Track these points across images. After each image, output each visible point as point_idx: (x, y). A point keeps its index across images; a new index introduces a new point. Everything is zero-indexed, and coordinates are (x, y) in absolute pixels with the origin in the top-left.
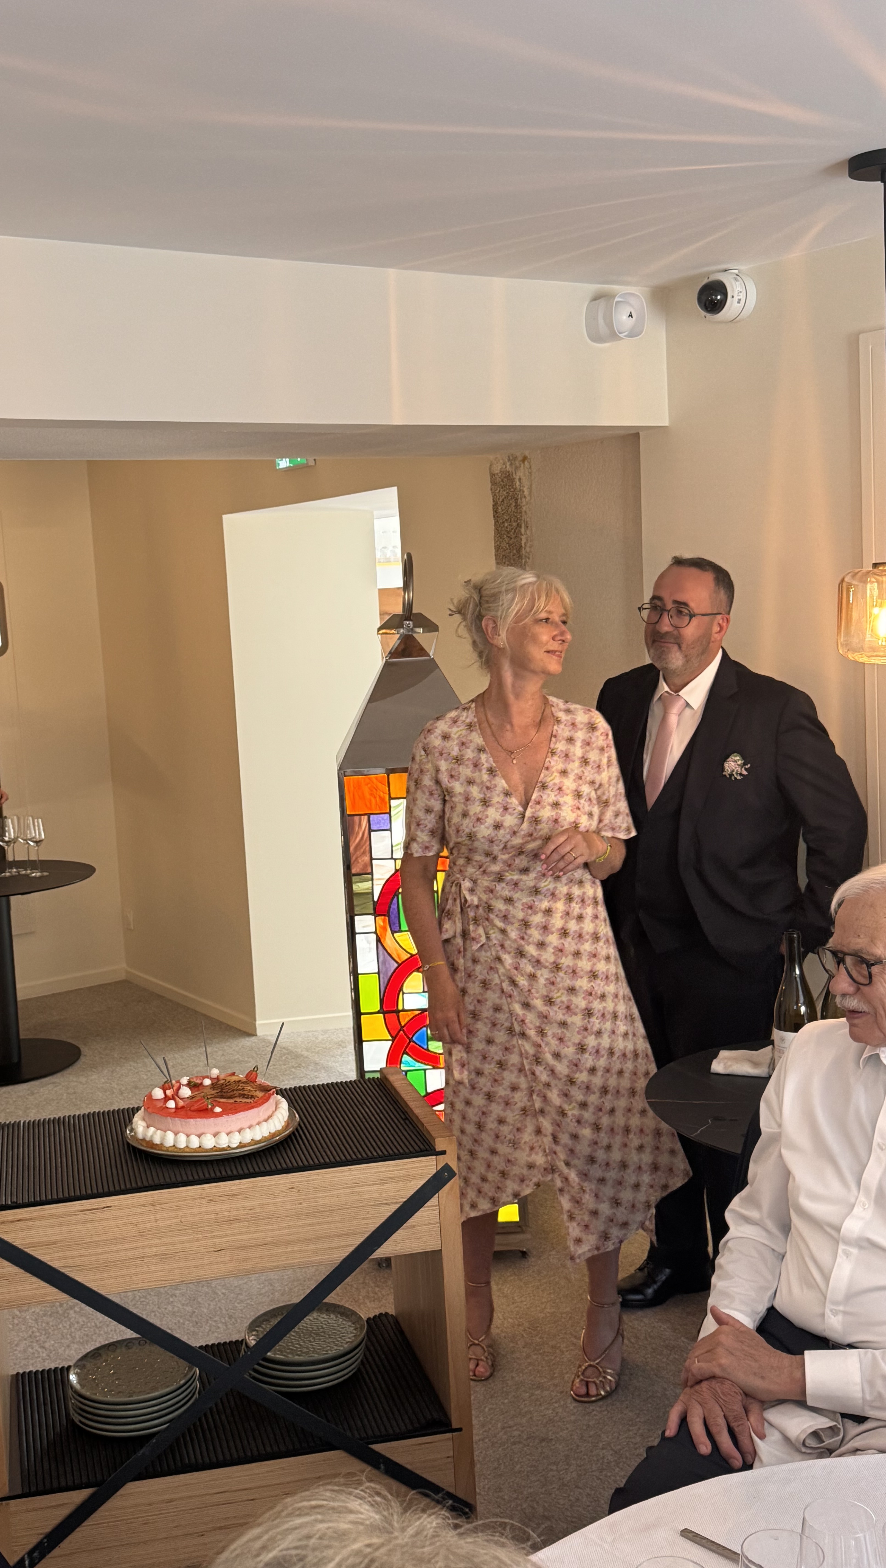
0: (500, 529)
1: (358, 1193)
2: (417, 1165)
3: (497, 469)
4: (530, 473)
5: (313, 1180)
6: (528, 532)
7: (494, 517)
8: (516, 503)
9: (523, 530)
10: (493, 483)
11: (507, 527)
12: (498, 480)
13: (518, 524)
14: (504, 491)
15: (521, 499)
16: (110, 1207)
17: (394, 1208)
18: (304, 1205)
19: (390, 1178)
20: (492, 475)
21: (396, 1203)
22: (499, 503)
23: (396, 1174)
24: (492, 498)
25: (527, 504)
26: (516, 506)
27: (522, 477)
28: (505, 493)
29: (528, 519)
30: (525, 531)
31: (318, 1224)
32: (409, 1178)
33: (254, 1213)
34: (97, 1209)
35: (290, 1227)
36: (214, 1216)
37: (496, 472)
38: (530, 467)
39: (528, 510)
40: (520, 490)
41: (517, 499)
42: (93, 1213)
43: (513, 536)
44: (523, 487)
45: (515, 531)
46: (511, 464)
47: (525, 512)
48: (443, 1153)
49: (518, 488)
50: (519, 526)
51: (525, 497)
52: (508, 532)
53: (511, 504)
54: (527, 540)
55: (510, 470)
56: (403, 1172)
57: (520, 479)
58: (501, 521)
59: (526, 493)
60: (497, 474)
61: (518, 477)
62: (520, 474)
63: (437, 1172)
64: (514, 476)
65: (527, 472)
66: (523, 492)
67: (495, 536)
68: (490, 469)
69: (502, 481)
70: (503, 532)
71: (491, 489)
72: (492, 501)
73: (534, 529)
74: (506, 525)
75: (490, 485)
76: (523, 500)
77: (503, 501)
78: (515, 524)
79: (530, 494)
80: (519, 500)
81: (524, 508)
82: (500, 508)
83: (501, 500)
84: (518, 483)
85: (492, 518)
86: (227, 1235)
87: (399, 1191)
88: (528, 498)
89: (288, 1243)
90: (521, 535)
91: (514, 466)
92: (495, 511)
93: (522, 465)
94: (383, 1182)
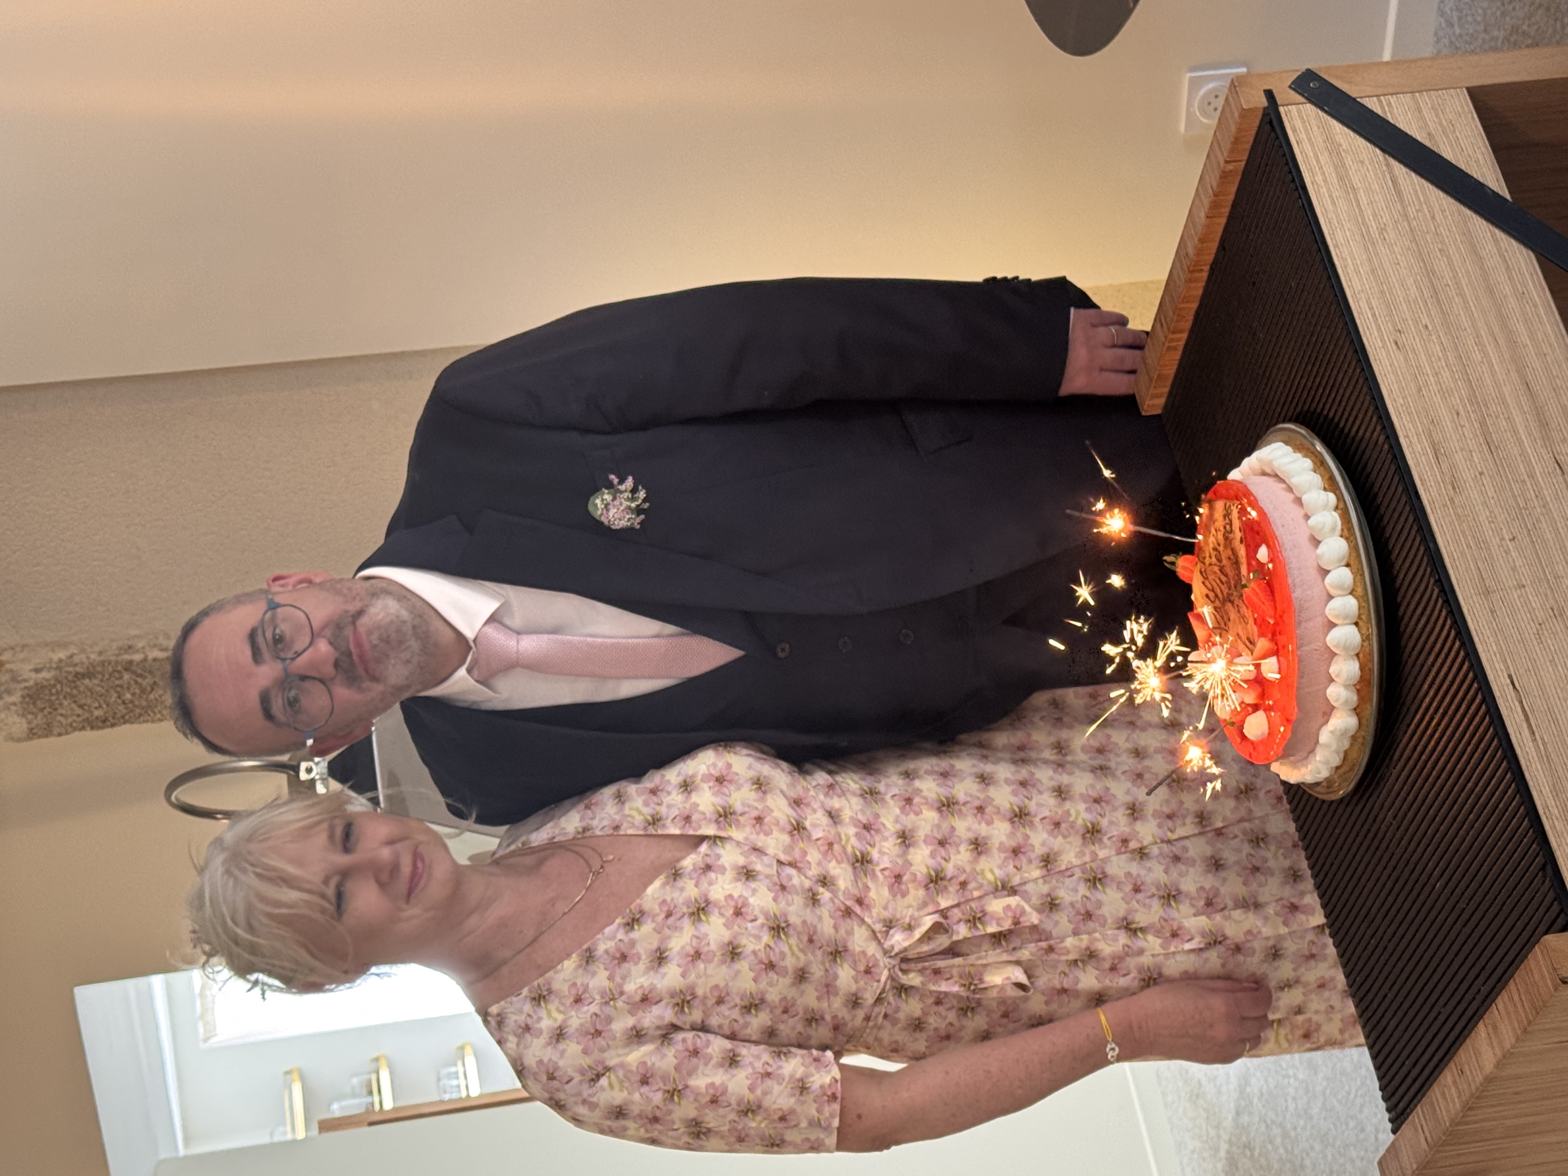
0: (138, 711)
1: (1382, 230)
2: (1303, 136)
3: (18, 724)
4: (24, 646)
5: (1371, 308)
6: (140, 645)
7: (113, 725)
8: (84, 676)
9: (137, 657)
10: (47, 731)
11: (133, 694)
12: (40, 720)
13: (126, 669)
14: (61, 704)
15: (76, 665)
16: (1510, 677)
17: (1399, 169)
18: (1426, 320)
19: (1340, 178)
20: (32, 734)
21: (1388, 165)
22: (87, 715)
23: (1329, 170)
24: (77, 734)
25: (83, 651)
26: (89, 675)
27: (32, 667)
28: (66, 703)
29: (115, 645)
30: (137, 651)
31: (1462, 295)
32: (1334, 150)
33: (1464, 407)
34: (1521, 703)
35: (1479, 343)
36: (1486, 480)
37: (25, 726)
38: (12, 648)
39: (97, 649)
40: (58, 668)
41: (77, 674)
42: (1533, 711)
43: (149, 680)
44: (51, 661)
45: (140, 676)
46: (9, 692)
47: (100, 653)
48: (1269, 94)
49: (53, 673)
50: (128, 666)
51: (71, 656)
52: (143, 691)
53: (87, 687)
54: (155, 646)
55: (19, 694)
56: (1324, 159)
57: (37, 671)
58: (121, 708)
59: (62, 655)
60: (29, 723)
61: (33, 675)
62: (25, 670)
63: (1311, 102)
64: (31, 683)
65: (21, 656)
66: (61, 661)
67: (153, 721)
68: (19, 740)
69: (42, 710)
70: (144, 703)
71: (60, 735)
72: (83, 733)
73: (134, 632)
74: (128, 696)
75: (52, 740)
76: (76, 659)
77: (81, 706)
78: (126, 676)
79: (64, 645)
80: (79, 669)
81: (93, 656)
82: (97, 713)
83: (79, 711)
84: (44, 674)
85: (117, 729)
86: (1523, 453)
87: (1362, 162)
88: (73, 650)
89: (1513, 344)
90: (145, 659)
91: (13, 686)
92: (104, 723)
93: (8, 666)
94: (1350, 190)
